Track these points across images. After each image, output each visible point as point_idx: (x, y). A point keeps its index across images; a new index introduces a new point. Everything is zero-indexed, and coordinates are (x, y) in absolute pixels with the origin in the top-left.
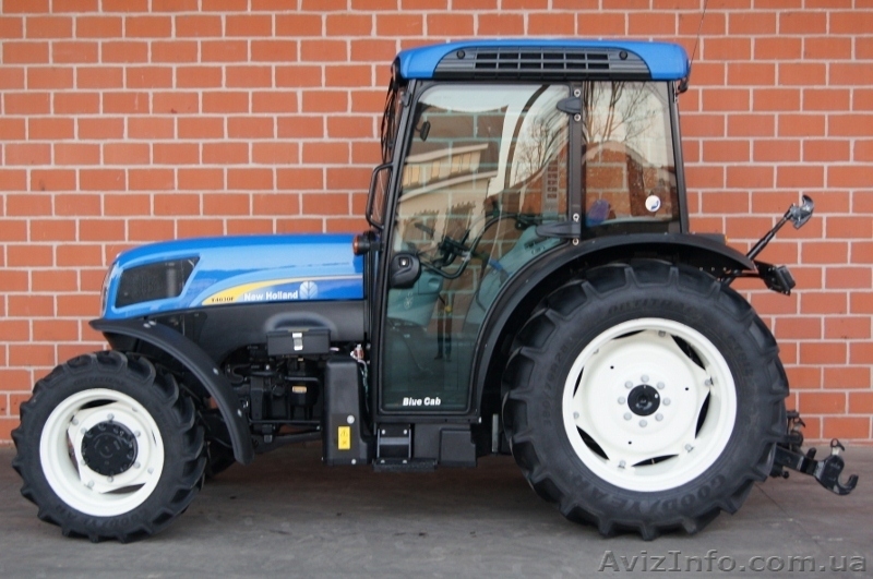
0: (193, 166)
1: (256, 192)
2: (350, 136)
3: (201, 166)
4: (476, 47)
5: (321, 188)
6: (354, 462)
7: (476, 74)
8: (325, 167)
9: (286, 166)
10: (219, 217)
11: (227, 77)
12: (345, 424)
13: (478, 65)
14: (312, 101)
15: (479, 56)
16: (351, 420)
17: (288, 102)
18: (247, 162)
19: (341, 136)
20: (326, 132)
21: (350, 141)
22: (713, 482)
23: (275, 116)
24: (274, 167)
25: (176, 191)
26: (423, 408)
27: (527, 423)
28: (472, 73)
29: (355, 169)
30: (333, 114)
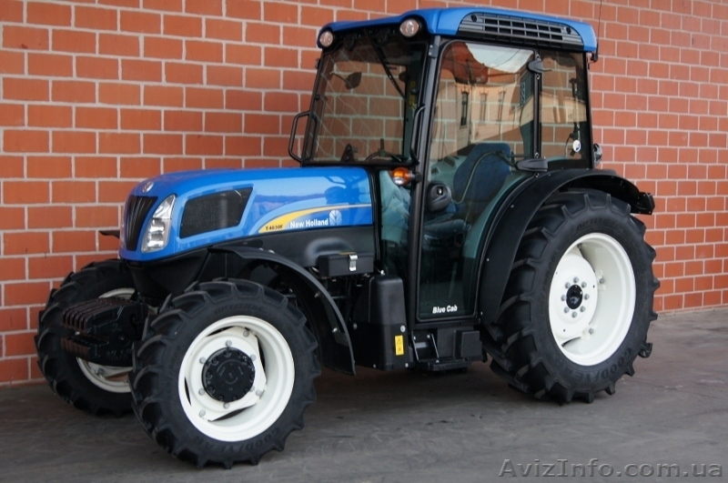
0: (44, 103)
1: (102, 131)
2: (184, 82)
3: (51, 103)
4: (483, 13)
5: (160, 129)
6: (407, 365)
7: (486, 35)
8: (163, 109)
9: (130, 107)
10: (67, 155)
11: (76, 18)
12: (399, 333)
13: (487, 28)
14: (153, 46)
15: (487, 21)
16: (403, 329)
17: (131, 46)
18: (94, 101)
19: (177, 82)
20: (164, 77)
21: (184, 86)
22: (625, 354)
23: (120, 58)
24: (119, 107)
25: (26, 128)
26: (446, 314)
27: (530, 319)
28: (481, 34)
29: (188, 112)
30: (170, 61)
